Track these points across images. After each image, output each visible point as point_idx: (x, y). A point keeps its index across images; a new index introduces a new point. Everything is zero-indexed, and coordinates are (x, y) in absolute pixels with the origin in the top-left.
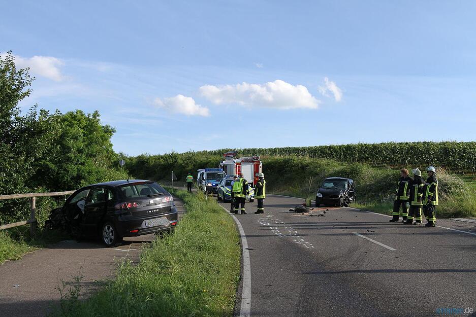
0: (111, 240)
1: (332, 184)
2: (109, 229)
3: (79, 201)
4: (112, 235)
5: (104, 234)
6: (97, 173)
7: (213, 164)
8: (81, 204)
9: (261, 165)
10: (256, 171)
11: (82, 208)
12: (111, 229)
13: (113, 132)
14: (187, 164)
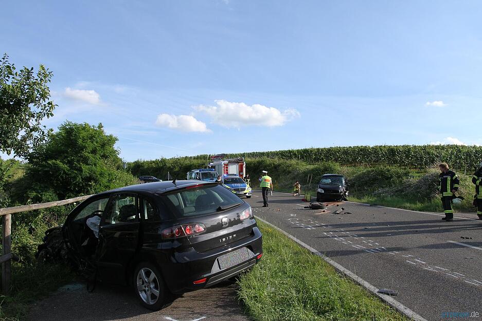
0: (153, 296)
1: (330, 180)
2: (148, 274)
3: (89, 217)
4: (156, 287)
5: (139, 283)
6: (109, 175)
7: (195, 166)
8: (93, 223)
9: (245, 165)
10: (241, 171)
11: (96, 230)
12: (153, 275)
13: (116, 140)
14: (175, 167)
